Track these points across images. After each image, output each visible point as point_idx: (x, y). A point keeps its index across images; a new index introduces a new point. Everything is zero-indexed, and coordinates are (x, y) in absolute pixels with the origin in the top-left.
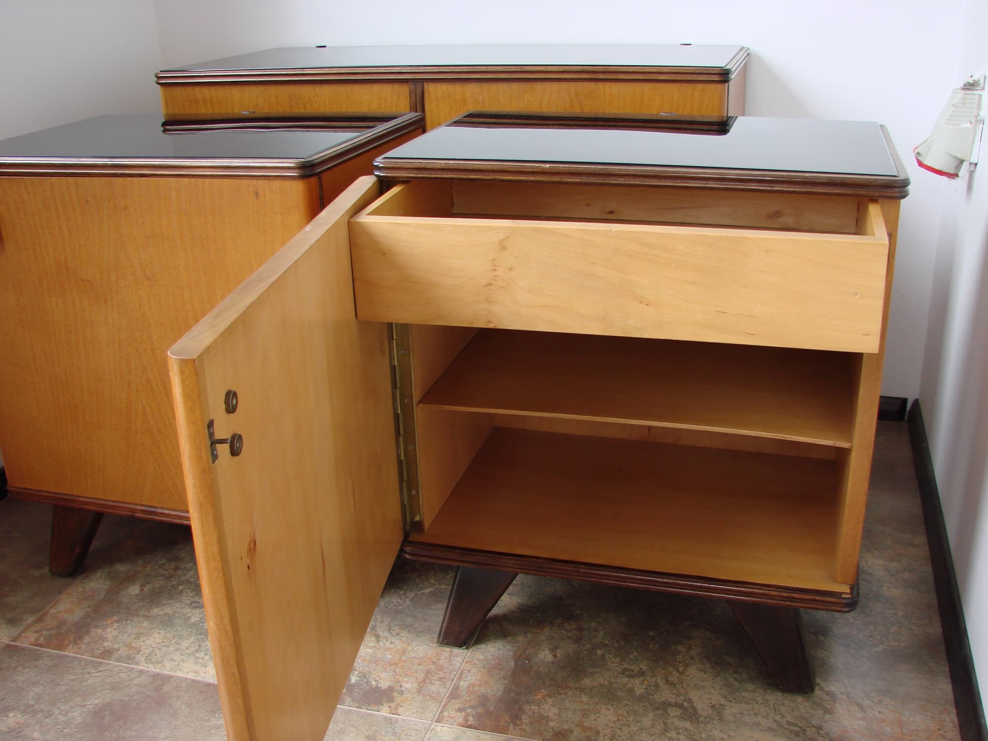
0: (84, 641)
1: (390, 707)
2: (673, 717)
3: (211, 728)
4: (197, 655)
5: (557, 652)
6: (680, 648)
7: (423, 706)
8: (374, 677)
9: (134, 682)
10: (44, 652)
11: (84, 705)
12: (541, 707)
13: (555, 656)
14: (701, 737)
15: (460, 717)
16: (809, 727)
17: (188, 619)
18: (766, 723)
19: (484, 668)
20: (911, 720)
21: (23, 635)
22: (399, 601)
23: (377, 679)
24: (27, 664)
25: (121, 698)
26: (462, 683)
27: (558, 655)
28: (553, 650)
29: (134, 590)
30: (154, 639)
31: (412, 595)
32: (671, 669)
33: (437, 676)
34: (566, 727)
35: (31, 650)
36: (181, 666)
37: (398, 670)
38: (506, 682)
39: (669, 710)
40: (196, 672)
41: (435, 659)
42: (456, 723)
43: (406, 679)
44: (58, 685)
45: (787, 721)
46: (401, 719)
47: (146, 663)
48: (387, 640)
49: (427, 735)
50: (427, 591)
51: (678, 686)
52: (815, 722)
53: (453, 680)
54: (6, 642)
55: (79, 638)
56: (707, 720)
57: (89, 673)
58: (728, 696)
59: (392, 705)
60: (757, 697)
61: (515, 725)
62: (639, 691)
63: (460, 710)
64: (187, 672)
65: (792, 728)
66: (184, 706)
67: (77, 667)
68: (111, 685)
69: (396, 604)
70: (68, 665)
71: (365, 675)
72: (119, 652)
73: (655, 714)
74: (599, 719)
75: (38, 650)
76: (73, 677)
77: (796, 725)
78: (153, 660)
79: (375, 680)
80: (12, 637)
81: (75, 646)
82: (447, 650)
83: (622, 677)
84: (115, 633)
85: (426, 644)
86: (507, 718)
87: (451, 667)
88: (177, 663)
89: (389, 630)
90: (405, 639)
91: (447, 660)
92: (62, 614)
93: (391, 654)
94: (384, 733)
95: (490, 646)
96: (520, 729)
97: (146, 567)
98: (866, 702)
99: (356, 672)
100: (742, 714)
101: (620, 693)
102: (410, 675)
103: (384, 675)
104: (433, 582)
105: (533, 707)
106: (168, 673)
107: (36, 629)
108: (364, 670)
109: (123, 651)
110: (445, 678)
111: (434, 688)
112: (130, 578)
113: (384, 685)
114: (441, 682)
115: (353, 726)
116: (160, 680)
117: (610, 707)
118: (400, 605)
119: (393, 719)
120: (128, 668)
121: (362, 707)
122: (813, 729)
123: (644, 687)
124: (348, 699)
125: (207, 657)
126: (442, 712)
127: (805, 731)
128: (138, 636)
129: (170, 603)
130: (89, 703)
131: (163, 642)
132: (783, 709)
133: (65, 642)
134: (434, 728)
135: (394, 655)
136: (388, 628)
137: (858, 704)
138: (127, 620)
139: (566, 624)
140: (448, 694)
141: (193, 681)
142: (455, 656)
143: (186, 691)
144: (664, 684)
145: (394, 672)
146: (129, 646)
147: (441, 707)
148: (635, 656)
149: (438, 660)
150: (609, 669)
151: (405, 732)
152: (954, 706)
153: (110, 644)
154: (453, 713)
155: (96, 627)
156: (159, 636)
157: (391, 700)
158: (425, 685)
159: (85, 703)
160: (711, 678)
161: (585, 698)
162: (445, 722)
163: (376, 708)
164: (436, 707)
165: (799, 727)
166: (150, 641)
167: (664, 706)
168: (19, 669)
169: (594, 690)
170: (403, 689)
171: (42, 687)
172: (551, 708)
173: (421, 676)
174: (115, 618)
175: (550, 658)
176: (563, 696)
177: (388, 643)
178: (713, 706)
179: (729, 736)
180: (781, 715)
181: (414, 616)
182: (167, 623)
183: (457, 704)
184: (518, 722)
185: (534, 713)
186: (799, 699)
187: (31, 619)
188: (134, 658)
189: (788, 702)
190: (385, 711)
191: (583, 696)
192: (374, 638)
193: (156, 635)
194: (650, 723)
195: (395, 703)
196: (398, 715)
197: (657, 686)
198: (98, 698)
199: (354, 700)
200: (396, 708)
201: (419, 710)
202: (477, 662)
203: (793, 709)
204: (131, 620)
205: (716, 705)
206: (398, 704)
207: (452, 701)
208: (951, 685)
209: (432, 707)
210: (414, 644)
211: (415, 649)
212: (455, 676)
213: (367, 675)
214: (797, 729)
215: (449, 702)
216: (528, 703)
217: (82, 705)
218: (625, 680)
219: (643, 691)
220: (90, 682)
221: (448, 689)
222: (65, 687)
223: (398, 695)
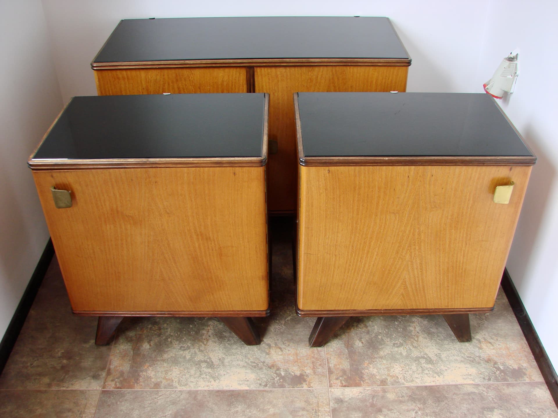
0: (141, 381)
1: (306, 384)
2: (423, 363)
3: (234, 413)
4: (202, 376)
5: (362, 340)
6: (411, 328)
7: (320, 381)
8: (291, 370)
9: (181, 398)
10: (125, 391)
11: (166, 416)
12: (369, 370)
13: (362, 343)
14: (438, 371)
15: (338, 382)
16: (476, 357)
17: (185, 357)
18: (458, 358)
19: (336, 355)
20: (511, 346)
21: (106, 383)
22: (279, 326)
23: (293, 371)
24: (121, 400)
25: (181, 408)
26: (330, 365)
27: (364, 342)
28: (360, 340)
29: (146, 346)
30: (175, 373)
31: (283, 322)
32: (412, 340)
33: (318, 364)
34: (384, 377)
35: (117, 392)
36: (198, 384)
37: (299, 364)
38: (349, 360)
39: (420, 360)
40: (207, 386)
41: (312, 355)
42: (339, 386)
43: (306, 368)
44: (144, 408)
45: (467, 356)
46: (314, 389)
47: (180, 386)
48: (286, 350)
49: (330, 394)
50: (289, 318)
51: (419, 348)
52: (477, 355)
53: (325, 364)
54: (100, 389)
55: (137, 380)
56: (437, 362)
57: (155, 398)
58: (440, 349)
59: (306, 383)
60: (451, 347)
61: (363, 381)
62: (404, 354)
63: (337, 379)
64: (204, 387)
65: (470, 359)
66: (214, 406)
67: (147, 396)
68: (171, 402)
69: (278, 328)
70: (142, 396)
71: (286, 370)
72: (163, 383)
73: (416, 364)
74: (395, 371)
75: (121, 391)
76: (150, 402)
77: (470, 357)
78: (182, 384)
79: (293, 372)
80: (101, 386)
81: (138, 384)
82: (315, 349)
83: (394, 348)
84: (153, 373)
85: (305, 348)
86: (358, 378)
87: (321, 358)
88: (195, 383)
89: (284, 344)
90: (294, 347)
91: (318, 355)
92: (119, 368)
93: (291, 356)
94: (311, 398)
95: (332, 343)
96: (366, 382)
97: (143, 331)
98: (492, 341)
99: (282, 370)
100: (448, 356)
101: (397, 356)
102: (306, 366)
103: (295, 368)
104: (289, 313)
105: (366, 371)
106: (194, 389)
107: (111, 379)
108: (284, 367)
109: (164, 382)
110: (322, 364)
111: (320, 370)
112: (139, 340)
113: (298, 373)
114: (321, 366)
115: (296, 398)
116: (194, 394)
117: (396, 364)
118: (281, 329)
119: (311, 390)
120: (173, 391)
121: (294, 387)
122: (478, 358)
123: (405, 351)
124: (286, 384)
125: (208, 377)
126: (330, 382)
127: (475, 359)
128: (166, 372)
129: (169, 350)
130: (167, 414)
131: (181, 373)
132: (462, 350)
133: (132, 383)
134: (330, 390)
135: (294, 357)
136: (282, 343)
137: (490, 343)
138: (155, 365)
139: (359, 325)
140: (327, 372)
141: (209, 391)
142: (320, 352)
143: (210, 397)
144: (413, 348)
145: (298, 366)
146: (165, 378)
147: (328, 379)
148: (395, 336)
149: (314, 355)
150: (387, 345)
151: (319, 395)
152: (524, 336)
153: (155, 380)
154: (335, 381)
155: (141, 371)
156: (176, 370)
157: (305, 381)
158: (316, 370)
159: (165, 415)
160: (430, 341)
161: (385, 362)
162: (334, 386)
163: (300, 386)
164: (326, 380)
165: (472, 358)
166: (174, 374)
167: (417, 359)
168: (118, 403)
169: (386, 357)
170: (307, 374)
171: (137, 411)
172: (373, 369)
173: (311, 365)
174: (147, 364)
175: (360, 344)
176: (375, 362)
177: (287, 351)
178: (436, 355)
179: (448, 368)
180: (463, 353)
181: (291, 334)
182: (175, 361)
183: (334, 377)
184: (364, 380)
185: (368, 373)
186: (467, 344)
187: (104, 374)
188: (172, 385)
189: (464, 347)
190: (305, 387)
191: (383, 361)
192: (279, 350)
193: (174, 370)
194: (415, 368)
195: (308, 382)
196: (313, 387)
197: (410, 349)
198: (170, 410)
199: (289, 385)
200: (309, 384)
201: (320, 383)
202: (331, 353)
203: (467, 350)
204: (157, 364)
205: (437, 354)
206: (309, 382)
207: (331, 375)
208: (519, 326)
209: (324, 380)
210: (299, 349)
211: (301, 352)
212: (325, 362)
213: (287, 370)
214: (472, 359)
215: (330, 376)
216: (363, 369)
217: (164, 416)
218: (396, 349)
219: (406, 353)
220: (160, 402)
221: (326, 370)
222: (149, 409)
223: (307, 378)
